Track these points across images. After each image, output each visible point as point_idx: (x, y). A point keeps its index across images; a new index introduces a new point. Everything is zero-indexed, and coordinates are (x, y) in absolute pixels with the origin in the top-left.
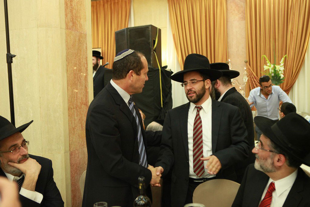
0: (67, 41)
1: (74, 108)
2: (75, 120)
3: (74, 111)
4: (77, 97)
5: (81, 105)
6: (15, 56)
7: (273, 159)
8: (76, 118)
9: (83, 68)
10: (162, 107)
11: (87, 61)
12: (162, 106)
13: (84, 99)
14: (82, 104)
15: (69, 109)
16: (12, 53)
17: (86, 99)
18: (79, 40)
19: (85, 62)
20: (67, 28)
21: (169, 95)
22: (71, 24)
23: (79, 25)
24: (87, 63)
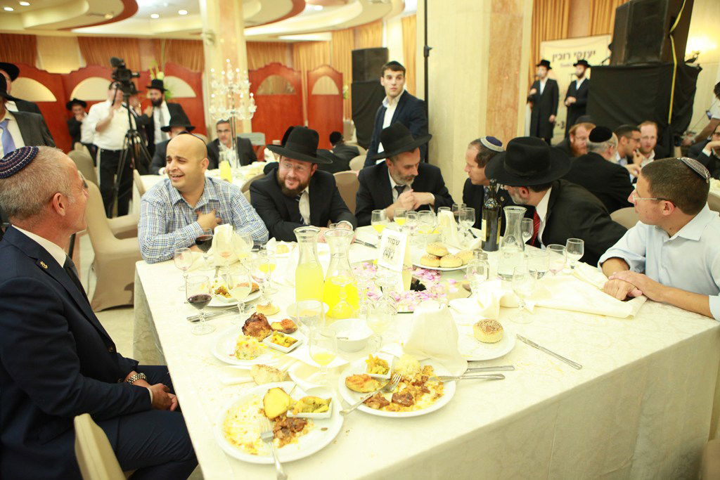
0: (491, 28)
1: (495, 111)
2: (495, 125)
3: (495, 114)
4: (501, 98)
5: (506, 108)
6: (431, 49)
7: (518, 192)
8: (496, 122)
9: (514, 63)
10: (667, 124)
11: (520, 51)
12: (669, 122)
13: (512, 101)
14: (507, 106)
15: (489, 111)
16: (429, 45)
17: (515, 100)
18: (511, 25)
19: (518, 53)
20: (494, 10)
21: (686, 106)
22: (500, 5)
23: (511, 6)
24: (520, 55)
